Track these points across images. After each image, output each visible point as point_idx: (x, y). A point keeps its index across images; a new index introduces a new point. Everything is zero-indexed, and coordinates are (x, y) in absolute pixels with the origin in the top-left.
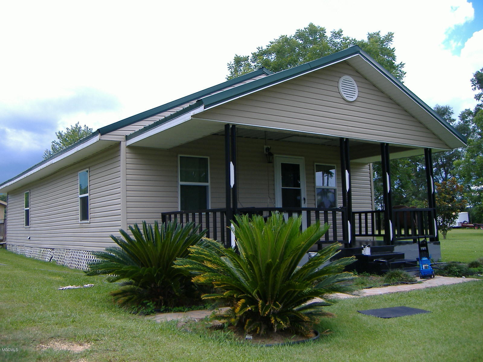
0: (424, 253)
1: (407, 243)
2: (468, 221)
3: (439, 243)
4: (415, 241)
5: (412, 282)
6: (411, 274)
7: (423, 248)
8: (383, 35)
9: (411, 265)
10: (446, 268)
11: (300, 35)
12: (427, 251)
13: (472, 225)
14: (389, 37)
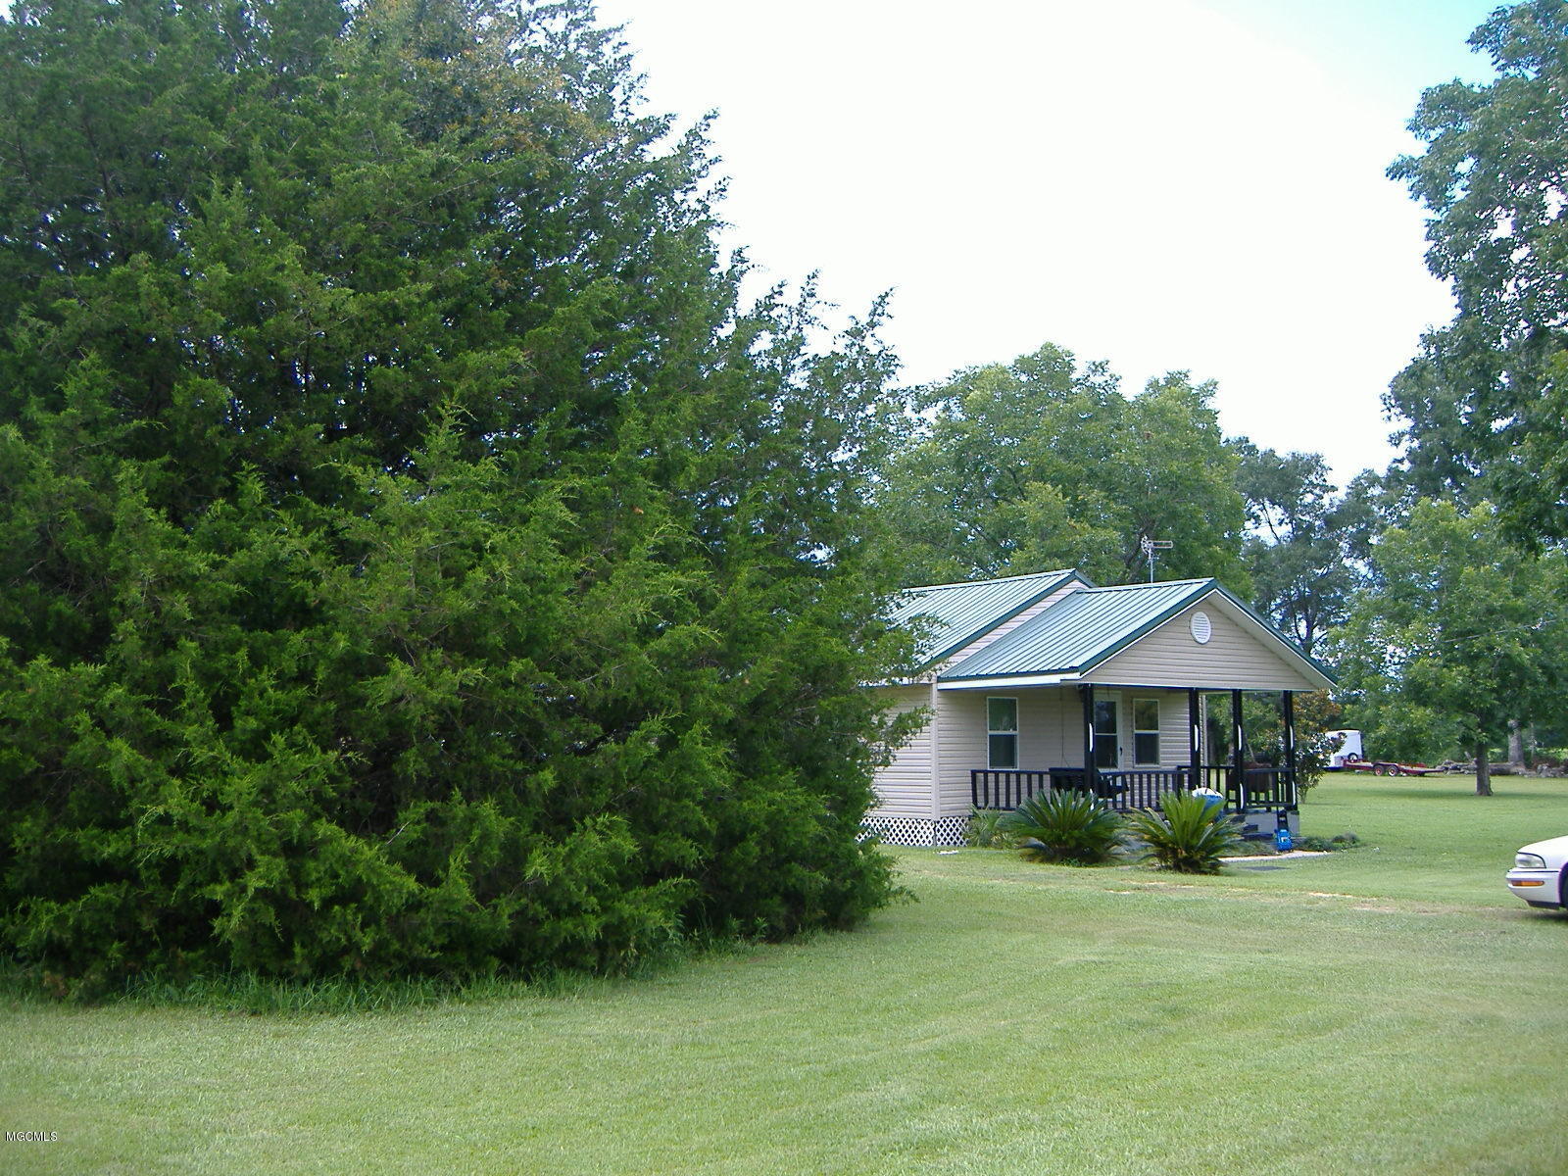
0: (1283, 824)
1: (1257, 812)
2: (1359, 753)
3: (1298, 813)
4: (1269, 810)
5: (1274, 855)
6: (1270, 847)
7: (1282, 819)
8: (1195, 382)
9: (1268, 837)
10: (1306, 842)
11: (1024, 364)
12: (1286, 822)
13: (1370, 764)
14: (1210, 388)
